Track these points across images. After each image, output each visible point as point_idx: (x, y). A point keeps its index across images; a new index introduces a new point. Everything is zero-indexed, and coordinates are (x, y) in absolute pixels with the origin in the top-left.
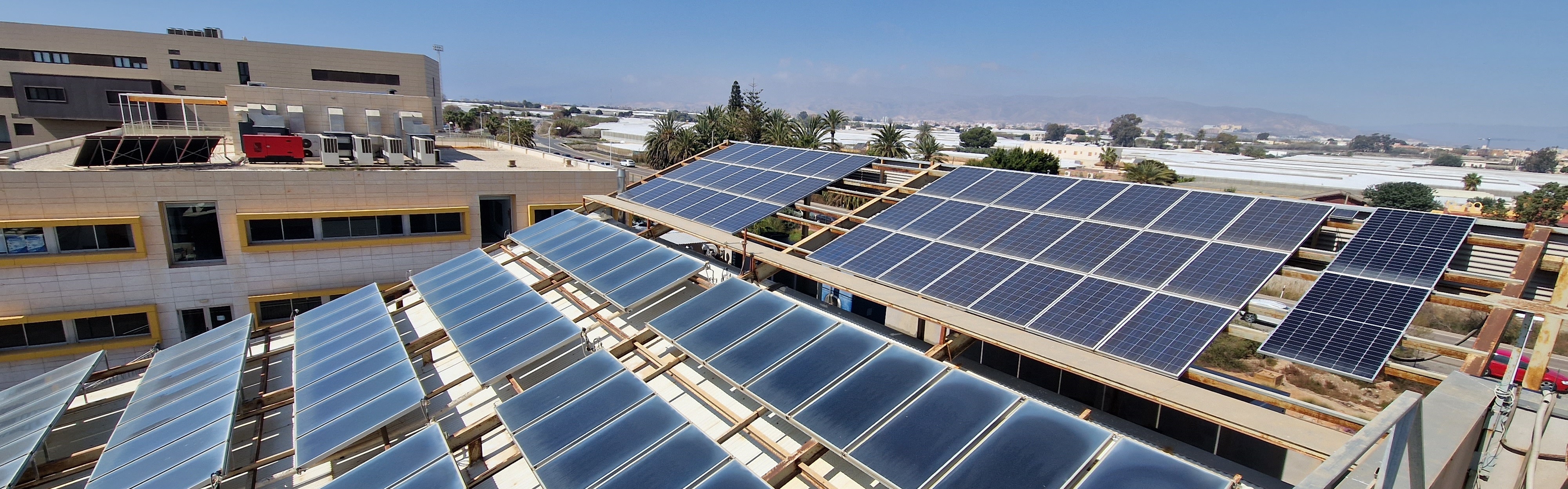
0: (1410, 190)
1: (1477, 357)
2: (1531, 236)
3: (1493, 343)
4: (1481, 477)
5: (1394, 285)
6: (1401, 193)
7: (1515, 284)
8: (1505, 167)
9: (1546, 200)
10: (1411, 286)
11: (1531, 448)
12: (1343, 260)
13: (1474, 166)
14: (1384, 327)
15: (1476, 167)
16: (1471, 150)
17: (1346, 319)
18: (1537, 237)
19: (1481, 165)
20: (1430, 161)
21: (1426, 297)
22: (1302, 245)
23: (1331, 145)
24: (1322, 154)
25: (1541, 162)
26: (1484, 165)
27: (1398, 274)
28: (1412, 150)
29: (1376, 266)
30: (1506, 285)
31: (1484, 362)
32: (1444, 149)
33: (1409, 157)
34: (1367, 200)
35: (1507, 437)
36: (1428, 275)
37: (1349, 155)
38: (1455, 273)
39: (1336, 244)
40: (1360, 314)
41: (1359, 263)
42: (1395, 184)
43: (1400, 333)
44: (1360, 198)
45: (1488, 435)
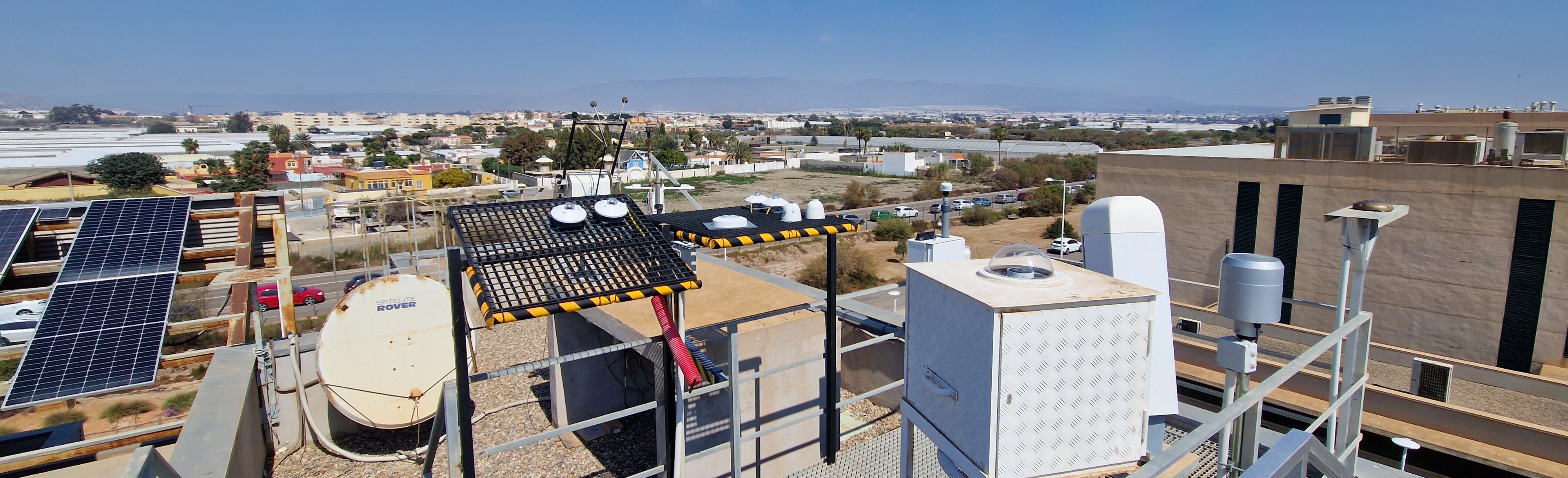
0: (136, 160)
1: (237, 320)
2: (241, 203)
3: (245, 303)
4: (274, 425)
5: (139, 278)
6: (128, 165)
7: (243, 247)
8: (213, 130)
9: (254, 155)
10: (156, 274)
11: (297, 384)
12: (73, 266)
13: (187, 131)
14: (145, 324)
15: (189, 132)
16: (180, 117)
17: (101, 330)
18: (246, 204)
19: (193, 130)
20: (145, 130)
21: (174, 281)
22: (15, 260)
23: (25, 118)
24: (18, 130)
25: (240, 124)
26: (196, 130)
27: (138, 266)
28: (123, 119)
29: (113, 263)
30: (237, 250)
31: (244, 322)
32: (154, 117)
33: (123, 127)
34: (94, 176)
35: (279, 384)
36: (168, 259)
37: (54, 129)
38: (192, 251)
39: (60, 248)
40: (115, 318)
41: (93, 265)
42: (118, 156)
43: (163, 324)
44: (86, 174)
45: (264, 389)
